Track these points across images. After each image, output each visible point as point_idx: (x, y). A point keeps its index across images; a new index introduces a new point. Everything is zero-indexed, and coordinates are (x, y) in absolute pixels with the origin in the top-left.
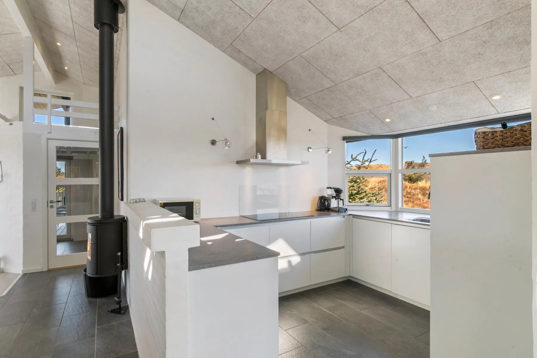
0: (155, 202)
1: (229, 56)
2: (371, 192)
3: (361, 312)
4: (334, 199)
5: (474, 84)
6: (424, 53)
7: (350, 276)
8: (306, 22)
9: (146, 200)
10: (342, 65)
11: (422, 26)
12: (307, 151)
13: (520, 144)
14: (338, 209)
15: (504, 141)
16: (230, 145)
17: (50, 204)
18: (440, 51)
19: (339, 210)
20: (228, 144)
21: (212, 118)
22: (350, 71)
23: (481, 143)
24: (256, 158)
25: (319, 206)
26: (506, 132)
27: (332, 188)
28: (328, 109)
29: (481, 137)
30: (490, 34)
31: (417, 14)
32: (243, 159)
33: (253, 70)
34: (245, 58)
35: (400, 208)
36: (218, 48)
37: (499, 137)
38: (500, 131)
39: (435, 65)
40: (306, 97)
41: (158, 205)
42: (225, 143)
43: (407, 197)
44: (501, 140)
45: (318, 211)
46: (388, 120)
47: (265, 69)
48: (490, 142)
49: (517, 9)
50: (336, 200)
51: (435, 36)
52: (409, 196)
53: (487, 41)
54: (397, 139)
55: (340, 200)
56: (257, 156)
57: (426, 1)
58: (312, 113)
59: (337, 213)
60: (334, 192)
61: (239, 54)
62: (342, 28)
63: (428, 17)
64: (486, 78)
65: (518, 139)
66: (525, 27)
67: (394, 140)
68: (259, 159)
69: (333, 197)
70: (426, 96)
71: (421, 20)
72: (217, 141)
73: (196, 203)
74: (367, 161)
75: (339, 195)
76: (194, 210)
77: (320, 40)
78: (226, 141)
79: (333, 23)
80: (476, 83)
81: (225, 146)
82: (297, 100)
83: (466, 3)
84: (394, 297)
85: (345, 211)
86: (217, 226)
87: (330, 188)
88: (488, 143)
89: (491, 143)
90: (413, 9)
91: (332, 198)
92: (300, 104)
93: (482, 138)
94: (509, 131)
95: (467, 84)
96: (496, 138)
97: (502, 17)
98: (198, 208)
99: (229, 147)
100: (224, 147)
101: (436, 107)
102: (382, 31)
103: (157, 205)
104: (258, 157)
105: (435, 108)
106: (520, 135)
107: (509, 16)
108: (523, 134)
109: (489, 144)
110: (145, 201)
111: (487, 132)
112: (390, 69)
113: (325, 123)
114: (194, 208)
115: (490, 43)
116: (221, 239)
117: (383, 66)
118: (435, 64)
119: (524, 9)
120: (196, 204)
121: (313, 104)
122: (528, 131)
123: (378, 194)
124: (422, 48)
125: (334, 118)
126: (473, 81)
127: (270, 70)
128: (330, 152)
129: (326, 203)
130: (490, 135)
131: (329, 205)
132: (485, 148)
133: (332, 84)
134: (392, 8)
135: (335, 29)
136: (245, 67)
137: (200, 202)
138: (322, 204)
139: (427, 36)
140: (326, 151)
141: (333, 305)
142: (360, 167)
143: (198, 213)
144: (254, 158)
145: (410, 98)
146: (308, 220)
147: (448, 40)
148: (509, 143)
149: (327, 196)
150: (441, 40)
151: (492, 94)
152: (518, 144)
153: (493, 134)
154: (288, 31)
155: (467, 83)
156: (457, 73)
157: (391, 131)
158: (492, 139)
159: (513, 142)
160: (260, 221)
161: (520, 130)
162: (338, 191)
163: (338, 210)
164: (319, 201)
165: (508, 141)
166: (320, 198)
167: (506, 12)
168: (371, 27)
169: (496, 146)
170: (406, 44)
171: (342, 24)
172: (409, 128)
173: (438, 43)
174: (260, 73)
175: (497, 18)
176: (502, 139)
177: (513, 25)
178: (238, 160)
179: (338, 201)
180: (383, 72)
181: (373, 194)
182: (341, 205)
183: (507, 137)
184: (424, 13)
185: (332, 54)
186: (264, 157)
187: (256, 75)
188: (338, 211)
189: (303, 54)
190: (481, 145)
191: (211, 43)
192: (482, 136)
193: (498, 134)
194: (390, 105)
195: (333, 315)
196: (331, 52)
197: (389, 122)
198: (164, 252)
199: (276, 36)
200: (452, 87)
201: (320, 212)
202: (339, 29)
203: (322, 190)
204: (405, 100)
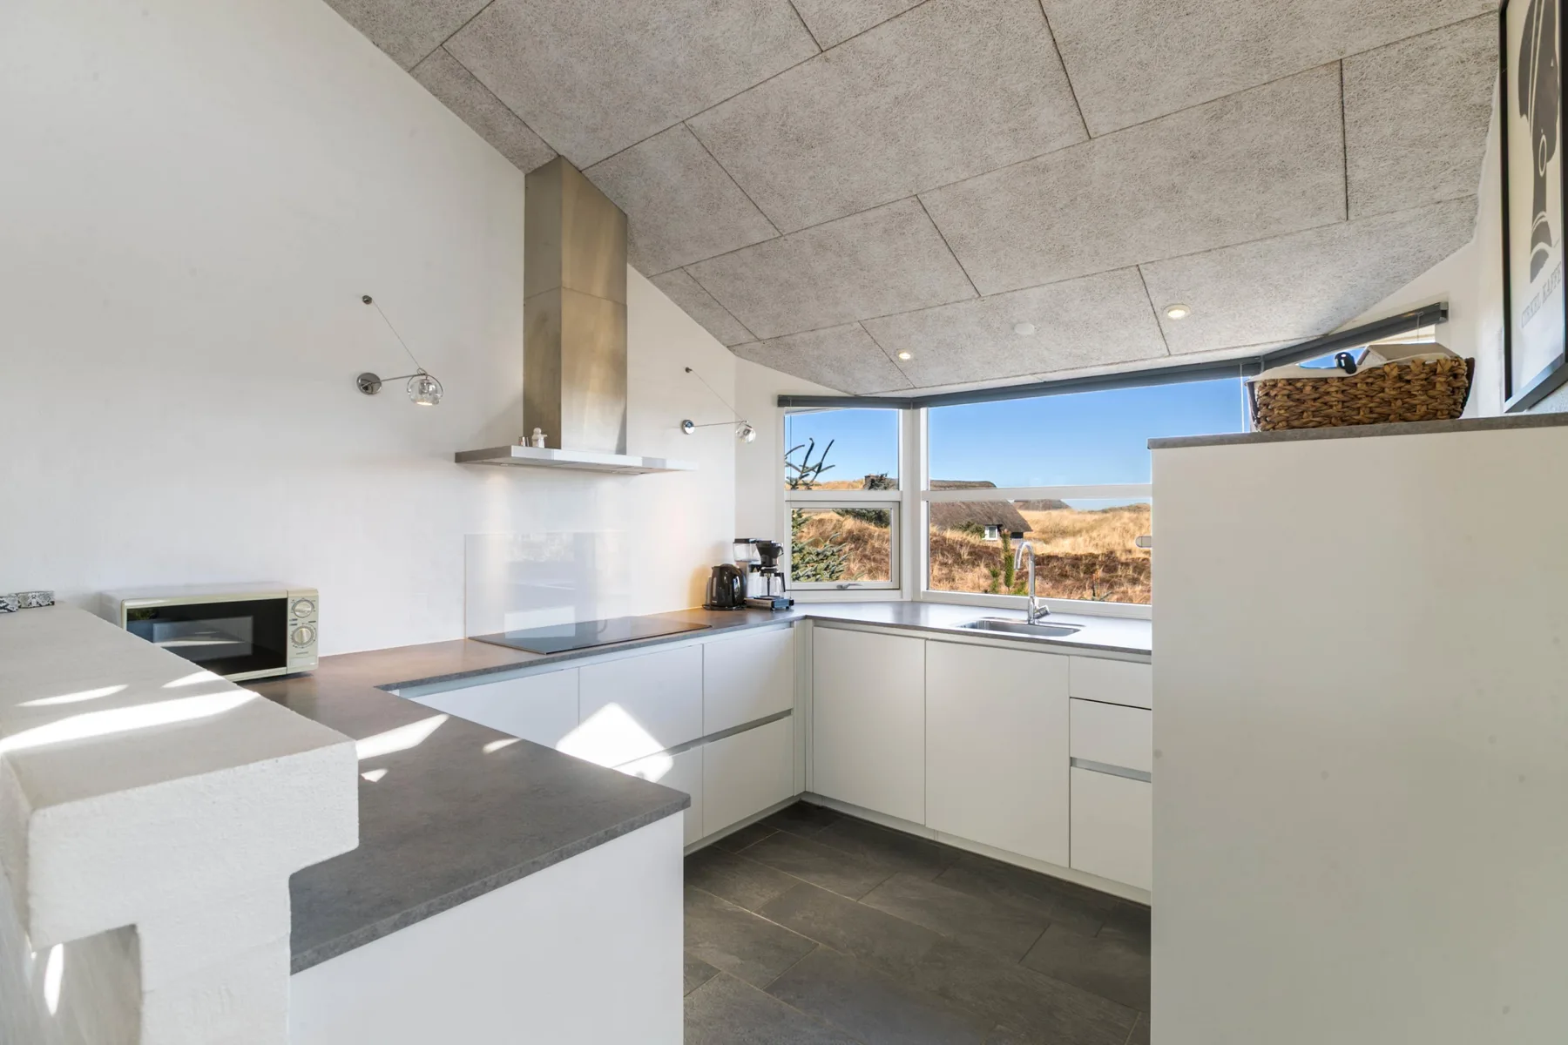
0: (102, 607)
1: (431, 90)
2: (814, 550)
3: (860, 902)
4: (757, 574)
5: (1138, 273)
6: (1041, 167)
7: (806, 793)
8: (721, 7)
9: (56, 598)
10: (811, 173)
11: (1057, 82)
12: (679, 430)
13: (1392, 417)
14: (770, 602)
15: (1348, 407)
16: (439, 395)
18: (1083, 166)
19: (773, 603)
20: (431, 389)
21: (364, 297)
22: (831, 196)
23: (1282, 412)
24: (530, 443)
25: (714, 595)
26: (1356, 380)
27: (751, 540)
28: (746, 311)
29: (1284, 395)
30: (1212, 134)
31: (1051, 42)
32: (480, 448)
33: (515, 155)
34: (492, 108)
35: (923, 592)
36: (392, 55)
37: (1334, 394)
38: (1339, 378)
39: (1061, 206)
40: (682, 267)
41: (122, 627)
42: (418, 386)
43: (874, 560)
44: (1340, 406)
45: (712, 609)
46: (905, 356)
47: (559, 156)
48: (1308, 408)
49: (1290, 73)
50: (762, 575)
51: (1081, 120)
52: (878, 557)
53: (1200, 155)
54: (916, 411)
55: (773, 574)
56: (534, 437)
57: (1087, 3)
58: (696, 319)
59: (769, 614)
60: (757, 551)
61: (470, 88)
62: (832, 50)
63: (1079, 56)
64: (1169, 259)
65: (1389, 403)
66: (1294, 129)
67: (908, 412)
68: (539, 450)
69: (753, 568)
70: (1016, 294)
71: (1057, 64)
72: (381, 379)
73: (299, 601)
74: (813, 469)
75: (771, 561)
76: (290, 630)
77: (755, 81)
78: (423, 379)
79: (805, 25)
80: (1143, 271)
81: (419, 396)
82: (654, 273)
83: (1183, 29)
84: (931, 841)
85: (787, 608)
86: (387, 687)
87: (746, 541)
88: (1303, 412)
89: (1310, 413)
90: (1044, 21)
91: (752, 571)
92: (663, 287)
93: (1286, 397)
94: (1363, 379)
95: (1120, 272)
96: (1327, 398)
97: (1253, 91)
98: (306, 621)
99: (435, 401)
100: (414, 401)
101: (1033, 327)
102: (945, 79)
103: (116, 624)
104: (537, 440)
105: (1031, 330)
106: (1393, 393)
107: (1269, 88)
108: (1400, 388)
109: (1305, 414)
110: (53, 603)
111: (1298, 380)
112: (941, 206)
113: (730, 352)
114: (289, 623)
115: (1205, 162)
116: (419, 745)
117: (927, 192)
118: (1059, 206)
119: (1305, 76)
120: (298, 607)
121: (703, 292)
122: (1417, 380)
123: (832, 554)
124: (1039, 152)
125: (759, 340)
126: (1137, 265)
127: (576, 162)
128: (751, 437)
129: (737, 585)
130: (1308, 389)
131: (743, 589)
132: (1293, 427)
133: (771, 232)
134: (990, 8)
135: (808, 49)
136: (486, 139)
137: (317, 597)
138: (724, 587)
139: (1061, 115)
140: (741, 434)
141: (777, 894)
142: (796, 484)
143: (306, 639)
144: (520, 445)
145: (977, 296)
146: (695, 642)
147: (1109, 136)
148: (1362, 413)
149: (734, 564)
150: (1092, 136)
151: (1168, 303)
152: (1385, 418)
153: (1315, 388)
154: (657, 28)
155: (1122, 268)
156: (1107, 236)
157: (908, 387)
158: (1315, 400)
159: (1371, 412)
160: (546, 657)
161: (1395, 377)
162: (769, 551)
163: (770, 605)
164: (715, 579)
165: (1359, 408)
166: (718, 569)
167: (1266, 78)
168: (917, 62)
169: (1326, 422)
170: (1002, 133)
171: (834, 34)
172: (956, 380)
173: (1084, 142)
174: (540, 168)
175: (1240, 92)
176: (1343, 402)
177: (1269, 118)
178: (458, 451)
179: (769, 579)
180: (923, 211)
181: (818, 554)
182: (776, 591)
183: (1356, 396)
184: (1070, 42)
185: (786, 133)
186: (554, 442)
187: (526, 176)
188: (770, 607)
189: (695, 122)
190: (1282, 418)
191: (362, 29)
192: (1286, 392)
193: (1332, 386)
194: (920, 312)
195: (787, 932)
196: (783, 125)
197: (908, 360)
198: (133, 927)
199: (612, 43)
200: (1084, 276)
201: (718, 613)
202: (822, 51)
203: (720, 547)
204: (963, 301)
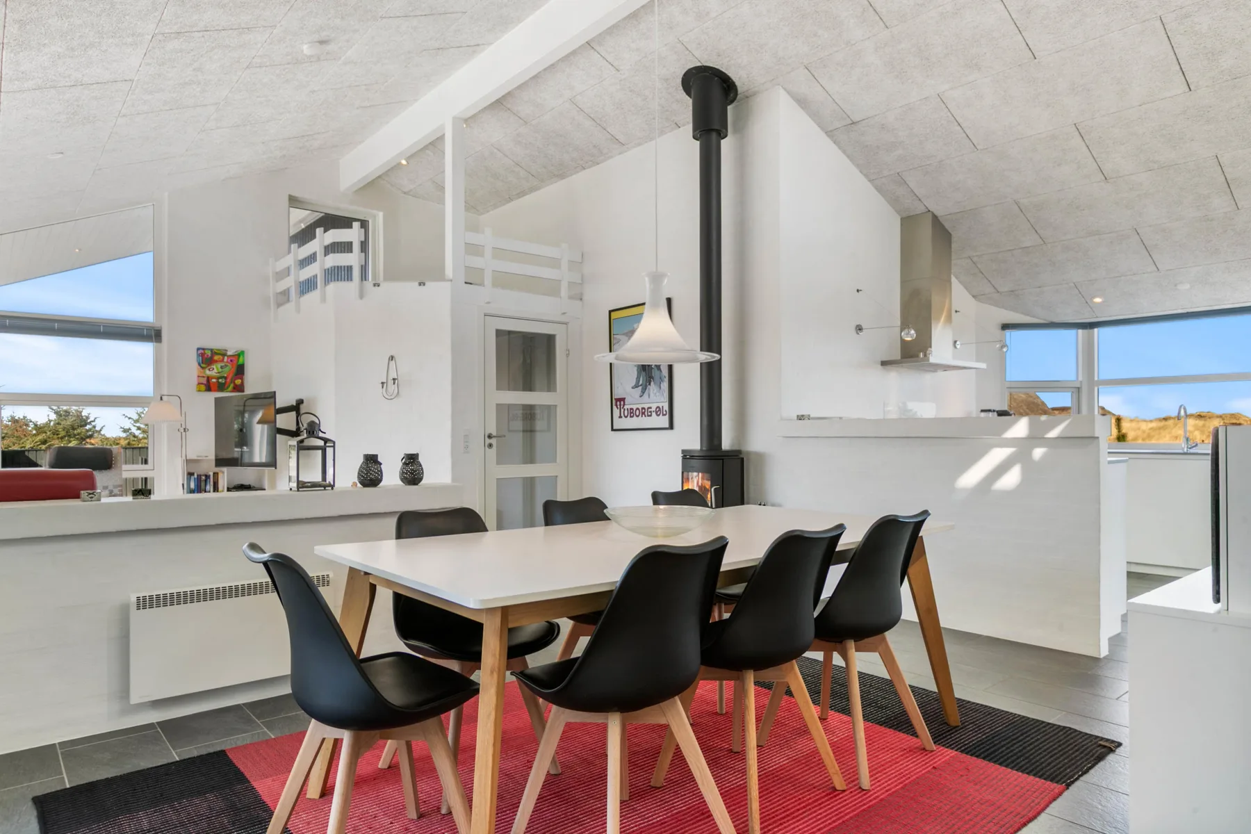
1: (875, 187)
6: (1210, 219)
8: (1061, 166)
10: (1077, 220)
11: (1225, 191)
17: (488, 441)
18: (1233, 219)
21: (857, 290)
22: (1085, 228)
28: (1000, 278)
31: (1225, 179)
32: (890, 359)
33: (897, 212)
34: (905, 193)
36: (865, 175)
40: (970, 257)
46: (1098, 300)
47: (929, 211)
51: (1235, 203)
54: (1091, 331)
61: (900, 187)
62: (1112, 179)
67: (1086, 331)
70: (1182, 270)
72: (862, 327)
77: (1066, 188)
79: (1102, 172)
90: (1222, 173)
105: (1187, 286)
112: (1148, 233)
117: (1141, 227)
118: (1217, 233)
124: (1211, 214)
125: (998, 293)
127: (937, 214)
133: (1039, 242)
135: (1100, 179)
139: (1225, 202)
140: (1000, 348)
145: (1157, 269)
150: (1239, 208)
156: (1242, 245)
170: (1192, 207)
173: (1235, 211)
174: (905, 217)
178: (882, 360)
180: (1137, 235)
185: (1071, 205)
187: (901, 221)
189: (1021, 200)
194: (1118, 278)
196: (1071, 202)
197: (1098, 303)
199: (996, 174)
200: (1226, 262)
202: (1106, 180)
204: (1145, 273)
